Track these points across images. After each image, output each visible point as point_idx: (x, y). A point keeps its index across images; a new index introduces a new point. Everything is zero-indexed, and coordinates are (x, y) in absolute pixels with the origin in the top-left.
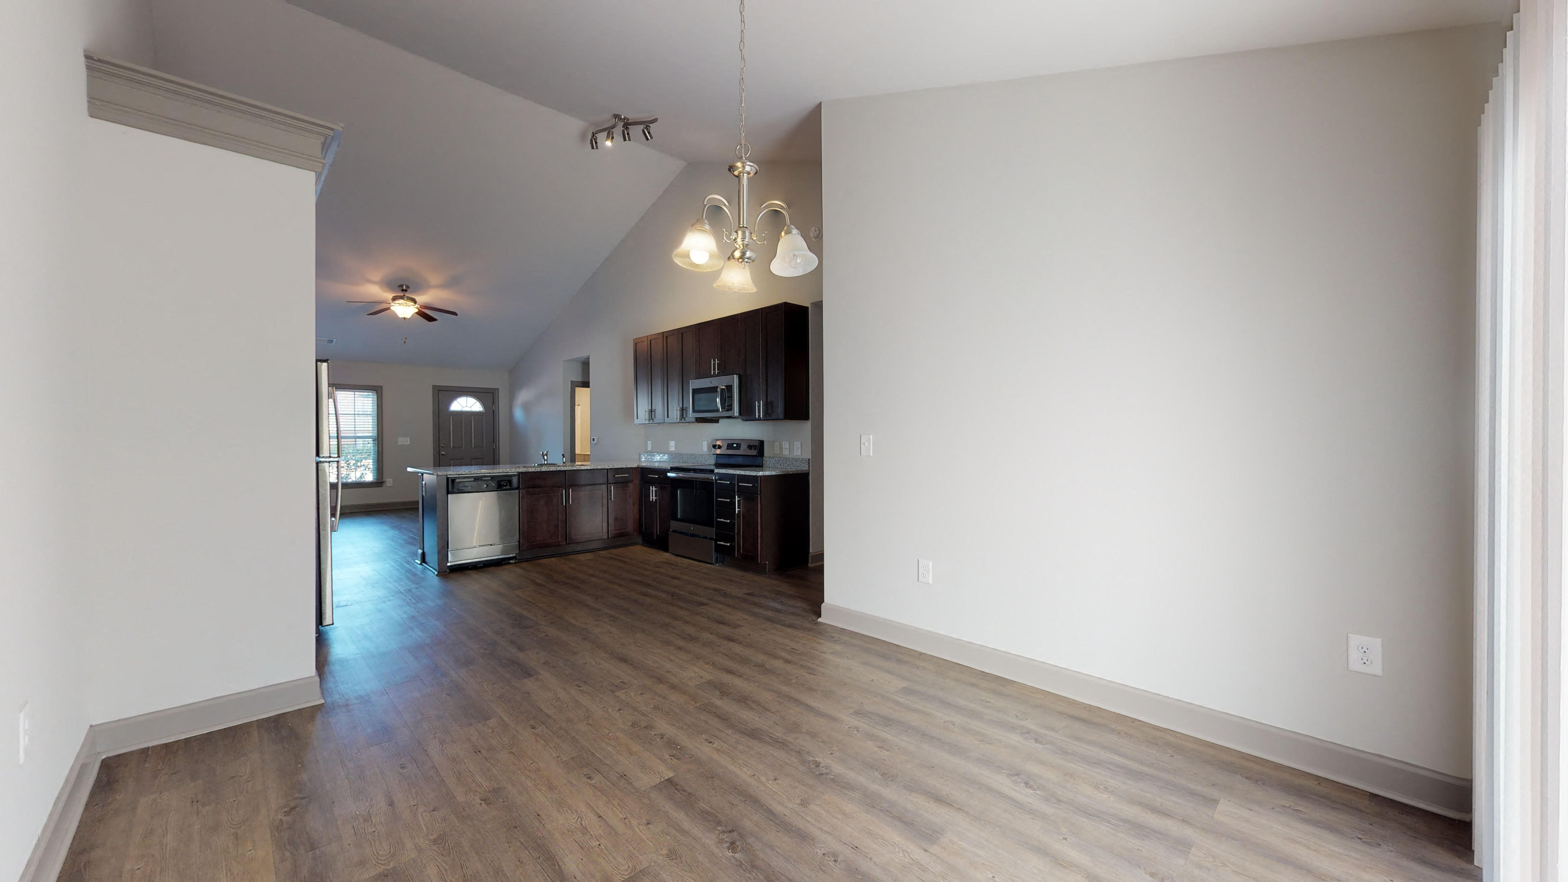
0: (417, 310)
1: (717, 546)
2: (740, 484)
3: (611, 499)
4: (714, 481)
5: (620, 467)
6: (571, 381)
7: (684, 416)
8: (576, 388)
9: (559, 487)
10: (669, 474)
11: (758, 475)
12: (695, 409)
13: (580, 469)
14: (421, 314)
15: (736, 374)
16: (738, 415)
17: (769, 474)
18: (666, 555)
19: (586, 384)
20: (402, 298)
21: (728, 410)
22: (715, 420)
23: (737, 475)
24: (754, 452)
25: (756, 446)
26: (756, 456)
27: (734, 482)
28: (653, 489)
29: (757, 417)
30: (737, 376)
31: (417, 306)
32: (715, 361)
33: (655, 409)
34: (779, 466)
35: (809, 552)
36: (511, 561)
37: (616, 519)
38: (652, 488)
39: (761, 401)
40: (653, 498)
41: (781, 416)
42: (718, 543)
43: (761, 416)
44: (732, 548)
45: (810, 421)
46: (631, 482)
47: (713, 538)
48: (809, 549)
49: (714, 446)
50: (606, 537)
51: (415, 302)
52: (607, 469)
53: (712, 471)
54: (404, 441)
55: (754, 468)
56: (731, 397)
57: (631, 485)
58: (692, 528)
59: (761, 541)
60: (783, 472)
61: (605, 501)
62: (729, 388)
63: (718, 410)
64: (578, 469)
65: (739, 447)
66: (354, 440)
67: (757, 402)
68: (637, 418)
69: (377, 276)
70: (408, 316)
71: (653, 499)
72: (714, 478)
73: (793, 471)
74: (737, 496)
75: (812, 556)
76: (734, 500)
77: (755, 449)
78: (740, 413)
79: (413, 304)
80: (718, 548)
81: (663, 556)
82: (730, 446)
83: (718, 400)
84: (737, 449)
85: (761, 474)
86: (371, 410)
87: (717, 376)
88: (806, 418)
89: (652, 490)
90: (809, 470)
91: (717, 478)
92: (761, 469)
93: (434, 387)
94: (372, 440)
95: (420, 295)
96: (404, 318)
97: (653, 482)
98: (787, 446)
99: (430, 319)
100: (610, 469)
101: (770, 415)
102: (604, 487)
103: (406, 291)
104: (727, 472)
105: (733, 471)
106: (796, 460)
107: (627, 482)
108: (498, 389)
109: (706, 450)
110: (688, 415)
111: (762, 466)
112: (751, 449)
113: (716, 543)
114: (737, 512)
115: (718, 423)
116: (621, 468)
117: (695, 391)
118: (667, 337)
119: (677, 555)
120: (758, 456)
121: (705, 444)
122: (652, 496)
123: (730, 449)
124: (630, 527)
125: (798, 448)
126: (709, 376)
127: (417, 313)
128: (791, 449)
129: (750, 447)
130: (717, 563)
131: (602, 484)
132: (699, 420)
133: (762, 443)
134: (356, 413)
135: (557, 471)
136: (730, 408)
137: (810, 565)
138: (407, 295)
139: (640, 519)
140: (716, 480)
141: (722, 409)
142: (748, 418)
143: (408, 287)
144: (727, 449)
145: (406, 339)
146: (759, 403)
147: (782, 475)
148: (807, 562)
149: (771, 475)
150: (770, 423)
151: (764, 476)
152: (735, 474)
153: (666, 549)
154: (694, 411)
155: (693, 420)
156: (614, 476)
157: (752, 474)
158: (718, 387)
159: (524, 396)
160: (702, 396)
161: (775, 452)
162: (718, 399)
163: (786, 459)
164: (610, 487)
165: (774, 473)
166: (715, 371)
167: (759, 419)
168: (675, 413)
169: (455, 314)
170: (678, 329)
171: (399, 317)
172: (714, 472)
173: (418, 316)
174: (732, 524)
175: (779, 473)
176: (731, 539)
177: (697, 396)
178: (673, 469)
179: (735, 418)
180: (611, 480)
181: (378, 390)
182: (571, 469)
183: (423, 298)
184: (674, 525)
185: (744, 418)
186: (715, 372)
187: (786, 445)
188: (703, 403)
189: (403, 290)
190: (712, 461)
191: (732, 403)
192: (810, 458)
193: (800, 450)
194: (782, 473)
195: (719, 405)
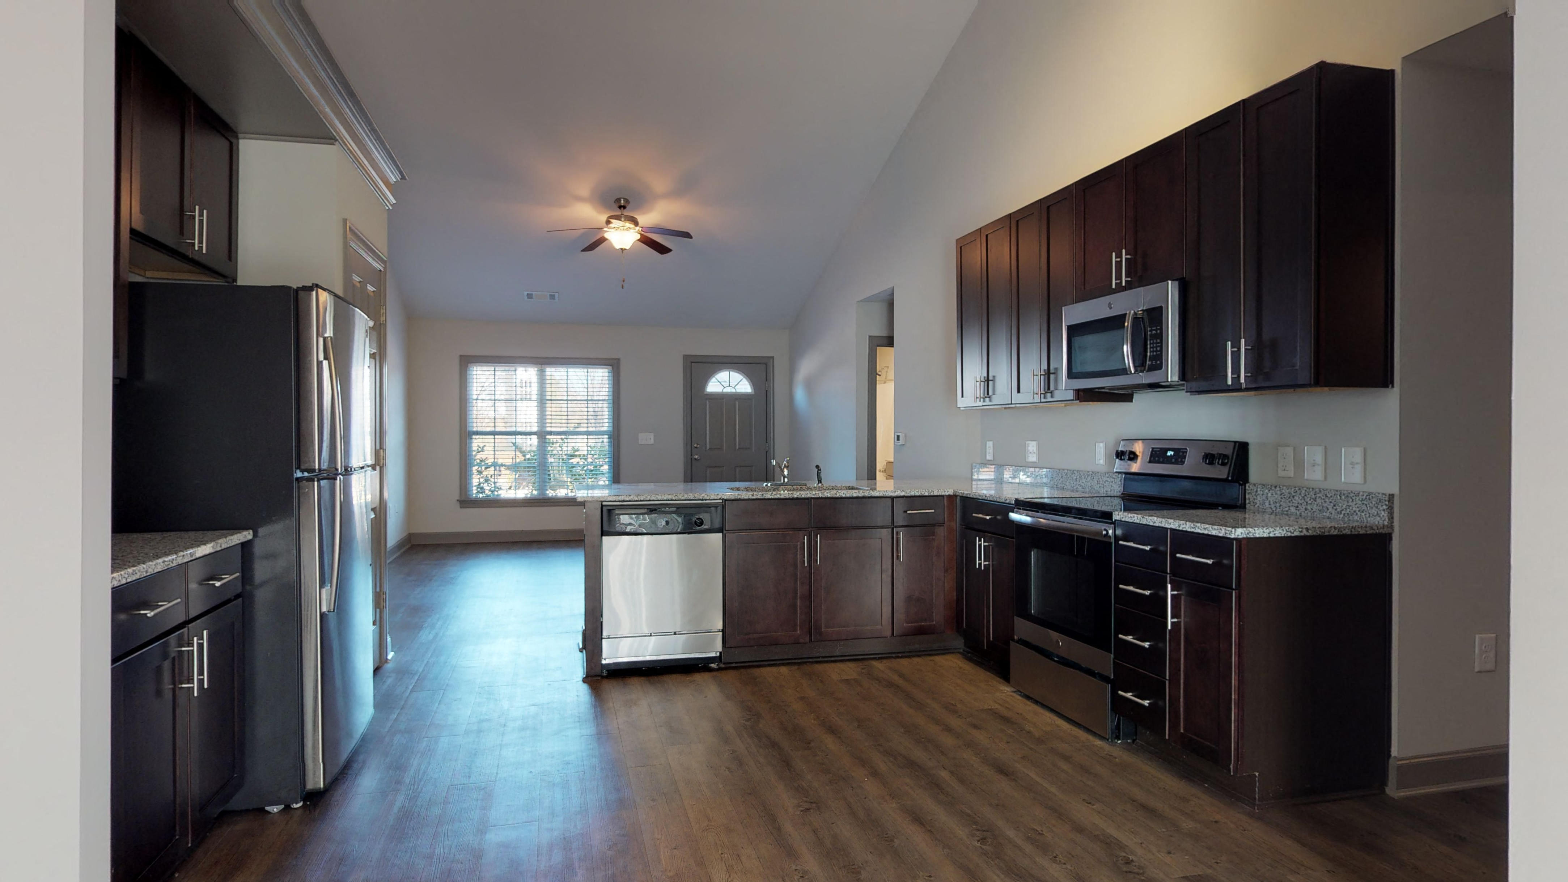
0: (639, 237)
1: (1116, 699)
2: (1178, 555)
3: (898, 557)
4: (1113, 540)
5: (917, 494)
6: (870, 336)
7: (1052, 388)
8: (878, 348)
9: (800, 529)
10: (1014, 516)
11: (1233, 536)
12: (1074, 370)
13: (838, 495)
14: (646, 241)
15: (1173, 280)
16: (1176, 378)
17: (1265, 535)
18: (1005, 691)
19: (889, 342)
20: (618, 218)
21: (1152, 368)
22: (1123, 396)
23: (1172, 530)
24: (1220, 472)
25: (1225, 456)
26: (1225, 480)
27: (1162, 548)
28: (981, 543)
29: (1230, 382)
30: (1177, 283)
31: (638, 228)
32: (1121, 257)
33: (994, 377)
34: (1293, 510)
35: (1389, 756)
36: (713, 665)
37: (909, 599)
38: (980, 540)
39: (1243, 341)
40: (981, 562)
41: (1305, 376)
42: (1120, 693)
43: (1242, 380)
44: (1156, 712)
45: (1396, 390)
46: (942, 524)
47: (1109, 678)
48: (1389, 746)
49: (1120, 455)
50: (888, 633)
51: (636, 223)
52: (892, 498)
53: (1107, 516)
54: (647, 438)
55: (1220, 513)
56: (1160, 337)
57: (941, 532)
58: (1060, 642)
59: (1238, 715)
60: (1307, 529)
61: (887, 564)
62: (1155, 315)
63: (1124, 371)
64: (834, 496)
65: (1180, 456)
66: (586, 437)
67: (1229, 343)
68: (962, 396)
69: (584, 190)
70: (627, 246)
71: (980, 564)
72: (1110, 532)
73: (1339, 529)
74: (1169, 586)
75: (1399, 768)
76: (1161, 593)
77: (1223, 464)
78: (1183, 376)
79: (632, 226)
80: (1119, 705)
81: (998, 694)
82: (1157, 456)
83: (1126, 349)
84: (1176, 463)
85: (1239, 533)
86: (607, 394)
87: (1125, 289)
88: (1384, 379)
89: (980, 545)
90: (1392, 527)
91: (1119, 532)
92: (1238, 515)
93: (686, 357)
94: (607, 436)
95: (644, 213)
96: (622, 249)
97: (981, 529)
98: (1319, 458)
99: (662, 249)
100: (897, 497)
101: (1267, 377)
102: (885, 533)
103: (624, 207)
104: (1144, 522)
105: (1160, 520)
106: (1349, 495)
107: (934, 525)
108: (773, 358)
109: (1102, 462)
110: (1060, 387)
111: (1243, 507)
112: (1211, 463)
113: (1114, 693)
114: (1169, 627)
115: (1132, 401)
116: (919, 496)
117: (1073, 330)
118: (1018, 221)
119: (1028, 698)
120: (1232, 481)
121: (1101, 448)
122: (980, 559)
123: (1159, 462)
124: (939, 615)
125: (1352, 464)
126: (1107, 291)
127: (638, 240)
128: (1330, 466)
129: (1210, 458)
130: (1118, 738)
131: (882, 527)
132: (1085, 396)
133: (1242, 448)
134: (589, 398)
135: (793, 499)
136: (1157, 363)
137: (1392, 790)
138: (626, 213)
139: (959, 601)
140: (1117, 538)
141: (1135, 367)
142: (1204, 385)
143: (627, 201)
144: (1150, 462)
145: (624, 281)
146: (1236, 345)
147: (1305, 537)
148: (1384, 783)
149: (1269, 538)
150: (1269, 398)
151: (1248, 539)
152: (1167, 529)
153: (1003, 673)
154: (1071, 375)
155: (1070, 395)
156: (905, 512)
157: (1214, 533)
158: (1125, 315)
159: (807, 367)
160: (1090, 339)
161: (1281, 473)
162: (1125, 347)
163: (1317, 493)
164: (897, 533)
165: (1279, 532)
166: (1121, 279)
167: (1236, 388)
168: (1032, 383)
169: (687, 235)
170: (1041, 200)
171: (616, 249)
172: (1111, 519)
173: (644, 245)
174: (1156, 654)
175: (1296, 534)
176: (1154, 690)
177: (1078, 341)
178: (1022, 505)
179: (1169, 387)
180: (900, 520)
181: (614, 365)
182: (821, 495)
183: (649, 218)
184: (1023, 628)
185: (1194, 385)
186: (1121, 282)
187: (1314, 455)
188: (1091, 360)
189: (620, 207)
190: (1116, 487)
191: (1161, 351)
192: (1395, 490)
193: (1359, 469)
194: (1305, 533)
195: (1129, 362)
